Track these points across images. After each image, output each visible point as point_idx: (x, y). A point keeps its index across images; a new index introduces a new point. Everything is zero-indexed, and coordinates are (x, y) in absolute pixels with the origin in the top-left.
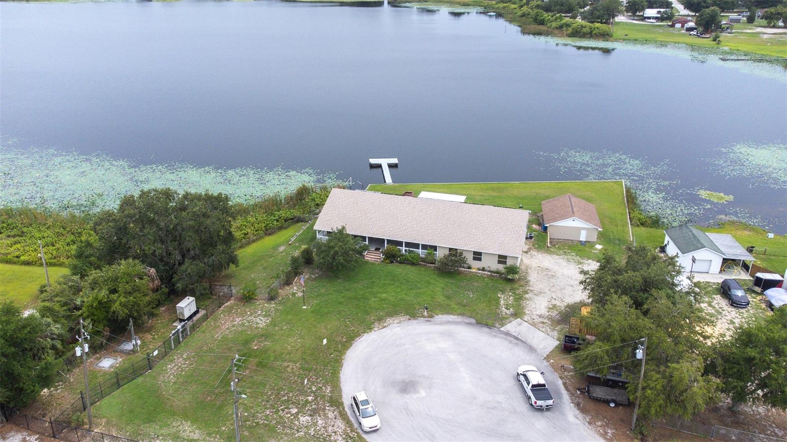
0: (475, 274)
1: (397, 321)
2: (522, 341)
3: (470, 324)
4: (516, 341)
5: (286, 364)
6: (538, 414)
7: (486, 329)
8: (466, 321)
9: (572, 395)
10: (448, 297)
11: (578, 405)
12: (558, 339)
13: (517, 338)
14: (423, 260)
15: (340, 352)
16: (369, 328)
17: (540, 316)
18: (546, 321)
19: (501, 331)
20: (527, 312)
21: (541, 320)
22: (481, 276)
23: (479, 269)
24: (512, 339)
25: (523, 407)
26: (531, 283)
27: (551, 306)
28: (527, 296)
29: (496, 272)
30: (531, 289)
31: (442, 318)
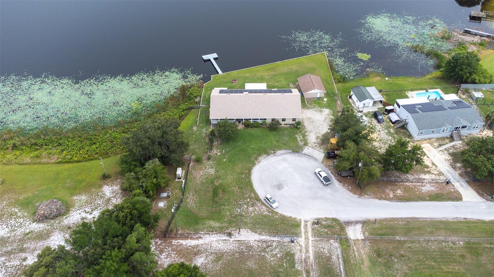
0: (284, 127)
1: (263, 158)
2: (311, 157)
3: (290, 153)
4: (309, 157)
5: (232, 189)
6: (326, 187)
7: (297, 154)
8: (289, 152)
9: (335, 176)
10: (277, 141)
11: (338, 180)
12: (324, 153)
13: (309, 156)
14: (261, 124)
15: (249, 177)
16: (254, 164)
17: (314, 143)
18: (317, 145)
19: (302, 153)
20: (309, 142)
21: (315, 145)
22: (286, 127)
23: (285, 125)
24: (308, 156)
25: (321, 185)
26: (306, 127)
27: (317, 137)
28: (306, 134)
29: (292, 124)
30: (307, 130)
31: (279, 152)
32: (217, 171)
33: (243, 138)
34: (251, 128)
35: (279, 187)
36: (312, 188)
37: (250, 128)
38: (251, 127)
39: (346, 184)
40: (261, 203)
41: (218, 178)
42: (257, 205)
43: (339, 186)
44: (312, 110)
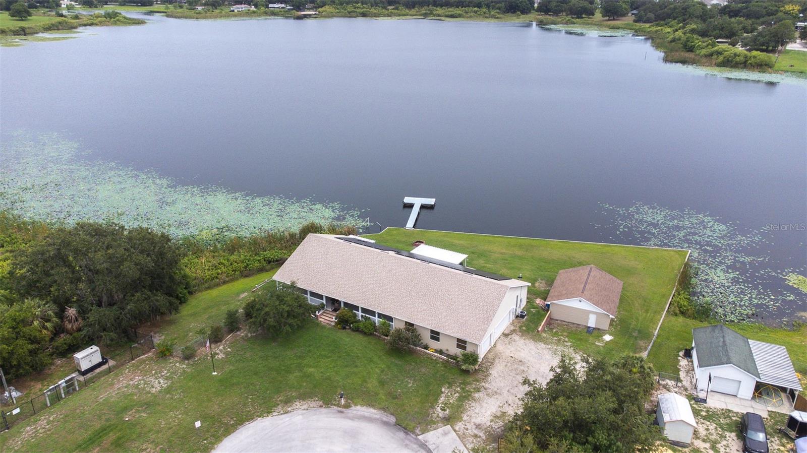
0: (430, 357)
1: (305, 406)
3: (386, 424)
5: (144, 446)
7: (401, 435)
8: (385, 419)
10: (382, 383)
14: (376, 329)
16: (267, 409)
17: (478, 426)
18: (481, 434)
19: (417, 439)
20: (465, 418)
21: (476, 432)
22: (436, 360)
23: (436, 351)
26: (491, 378)
27: (499, 414)
28: (477, 395)
29: (454, 358)
30: (487, 385)
31: (360, 410)
32: (169, 389)
33: (309, 346)
34: (350, 332)
41: (149, 405)
44: (543, 345)
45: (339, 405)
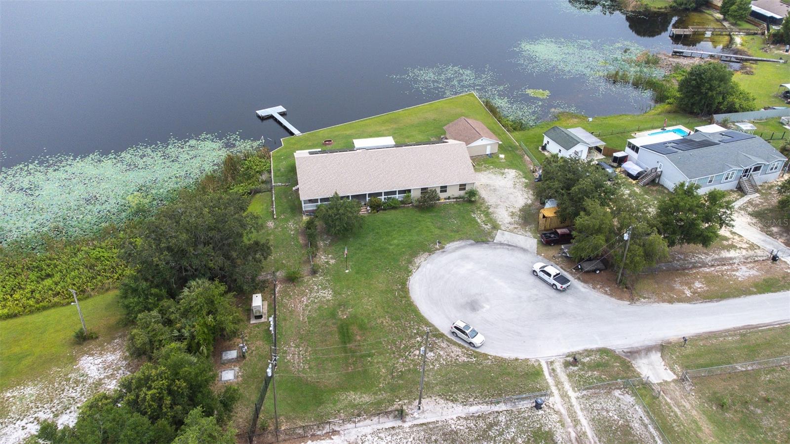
1: (422, 259)
2: (514, 246)
3: (471, 245)
4: (510, 248)
5: (379, 321)
6: (563, 294)
7: (486, 245)
8: (468, 243)
9: (571, 273)
10: (441, 228)
11: (579, 279)
12: (535, 237)
13: (509, 245)
14: (402, 202)
15: (405, 297)
16: (409, 272)
17: (510, 224)
18: (516, 226)
19: (495, 243)
20: (500, 223)
22: (450, 204)
23: (445, 199)
24: (507, 247)
25: (552, 292)
26: (486, 199)
27: (511, 214)
28: (490, 210)
29: (460, 198)
30: (489, 204)
31: (450, 246)
32: (336, 293)
33: (373, 230)
34: (384, 212)
35: (473, 306)
36: (537, 300)
37: (381, 212)
38: (384, 209)
39: (598, 284)
40: (447, 340)
41: (342, 305)
42: (440, 346)
43: (587, 290)
44: (485, 173)
45: (437, 249)
